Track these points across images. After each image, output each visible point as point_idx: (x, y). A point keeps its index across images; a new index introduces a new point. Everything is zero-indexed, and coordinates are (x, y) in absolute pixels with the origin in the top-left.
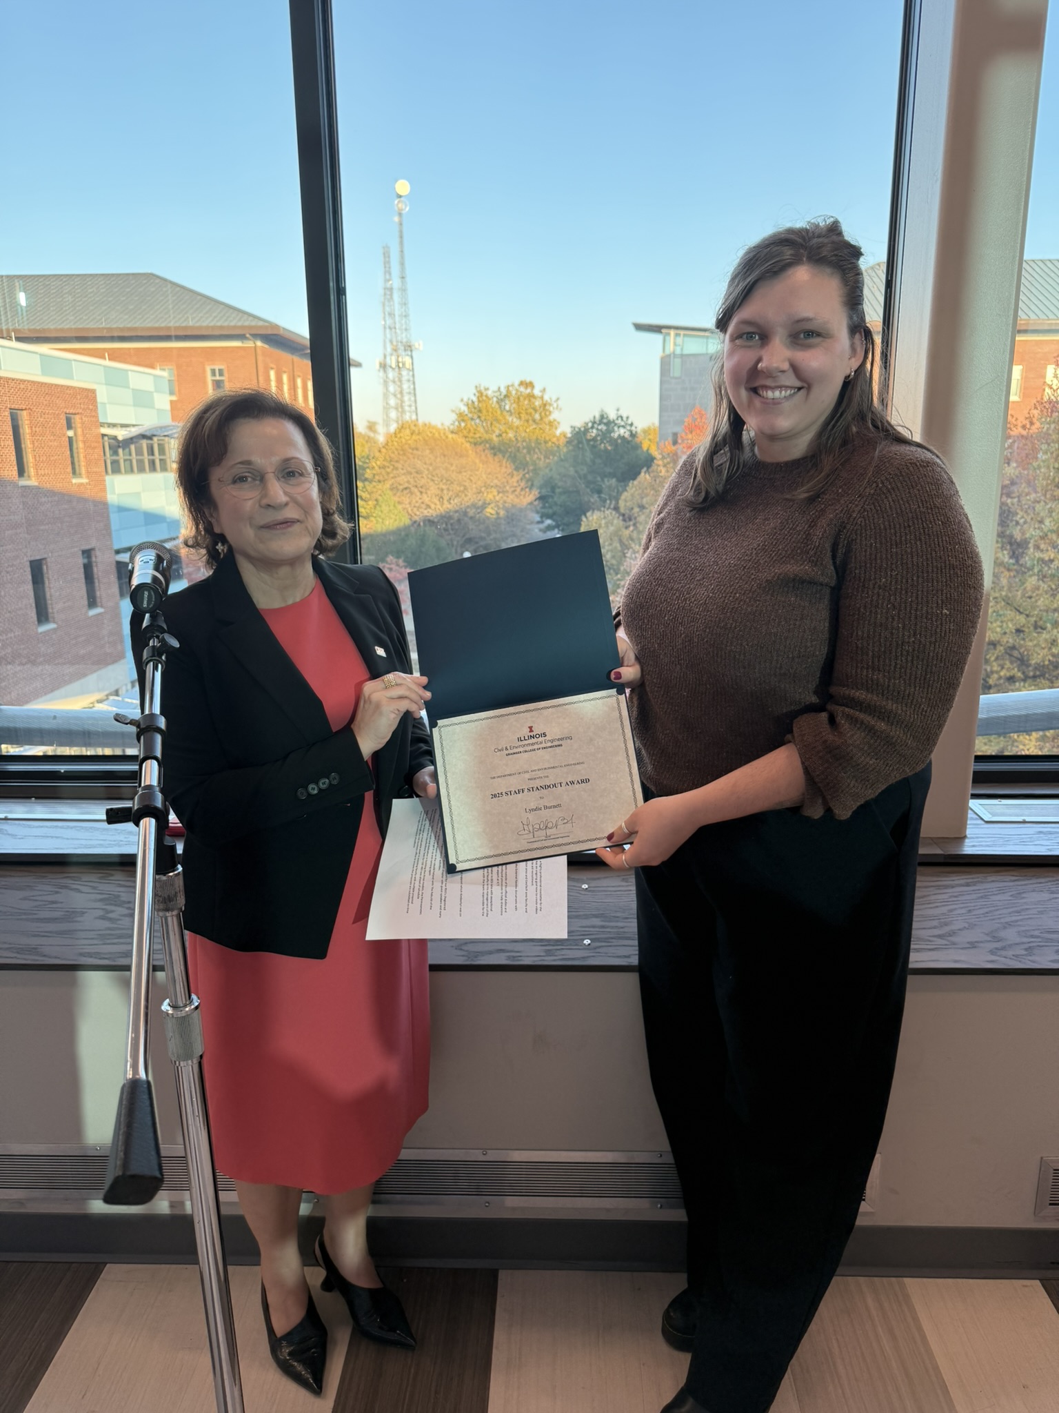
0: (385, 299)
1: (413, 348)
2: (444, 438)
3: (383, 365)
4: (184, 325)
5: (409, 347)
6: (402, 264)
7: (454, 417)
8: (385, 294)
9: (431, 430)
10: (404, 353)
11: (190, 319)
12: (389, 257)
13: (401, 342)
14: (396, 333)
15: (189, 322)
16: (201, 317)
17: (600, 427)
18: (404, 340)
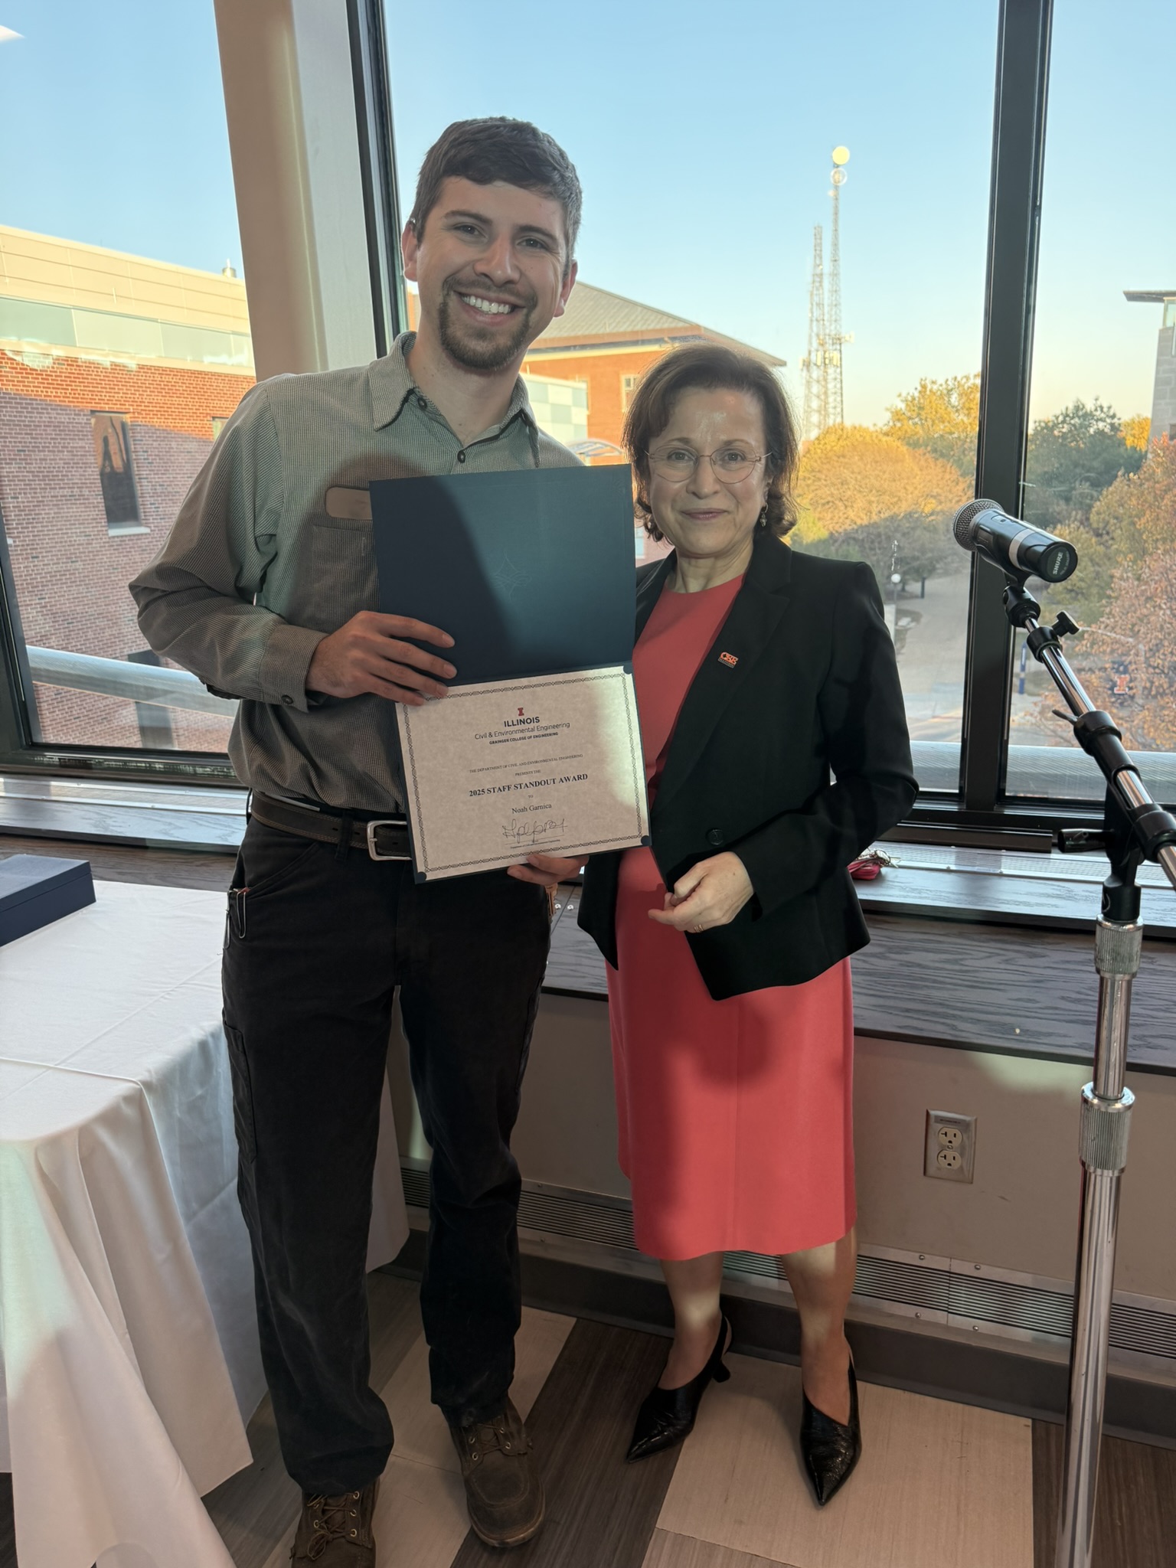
0: (813, 287)
1: (843, 340)
2: (876, 441)
3: (806, 364)
4: (601, 332)
5: (838, 340)
6: (835, 245)
7: (888, 416)
8: (814, 282)
9: (861, 433)
10: (831, 348)
11: (607, 326)
12: (821, 239)
13: (829, 335)
14: (824, 324)
15: (605, 328)
16: (619, 322)
17: (1072, 422)
18: (833, 333)
